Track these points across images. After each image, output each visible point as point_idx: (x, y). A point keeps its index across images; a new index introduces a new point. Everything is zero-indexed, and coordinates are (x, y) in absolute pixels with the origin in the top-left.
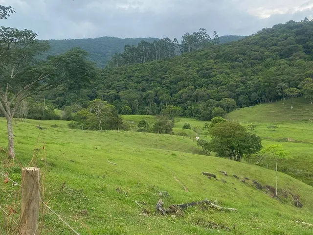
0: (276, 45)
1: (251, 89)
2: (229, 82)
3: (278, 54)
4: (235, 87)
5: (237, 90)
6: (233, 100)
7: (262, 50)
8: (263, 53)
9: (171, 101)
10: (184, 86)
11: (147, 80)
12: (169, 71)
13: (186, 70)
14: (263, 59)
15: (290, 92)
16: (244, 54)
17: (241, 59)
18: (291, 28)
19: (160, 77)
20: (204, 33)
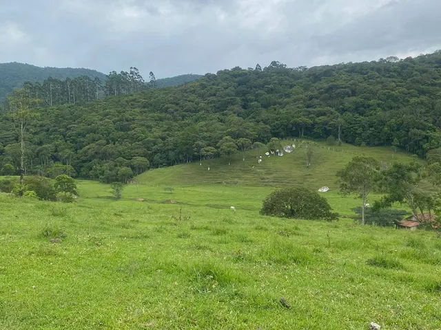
0: (215, 95)
1: (170, 147)
2: (146, 137)
3: (214, 106)
4: (152, 144)
5: (154, 147)
6: (145, 159)
7: (197, 100)
8: (197, 104)
9: (74, 159)
10: (94, 140)
11: (48, 131)
12: (79, 120)
13: (101, 120)
14: (196, 111)
15: (206, 151)
16: (177, 104)
17: (171, 110)
18: (235, 76)
19: (65, 126)
20: (136, 74)
